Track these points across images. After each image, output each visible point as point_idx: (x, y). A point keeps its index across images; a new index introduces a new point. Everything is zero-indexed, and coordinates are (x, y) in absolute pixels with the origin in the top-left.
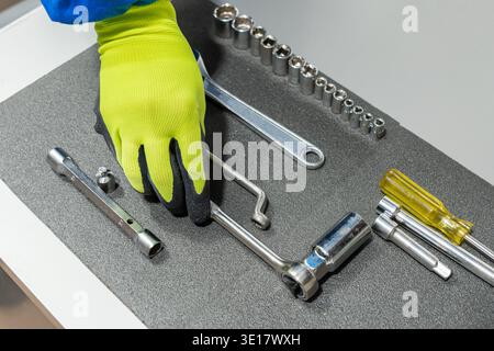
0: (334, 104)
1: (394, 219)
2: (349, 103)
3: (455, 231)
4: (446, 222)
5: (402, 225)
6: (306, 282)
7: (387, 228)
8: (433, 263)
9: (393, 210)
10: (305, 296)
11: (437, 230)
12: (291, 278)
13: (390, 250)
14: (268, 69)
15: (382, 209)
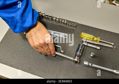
0: (65, 24)
1: (86, 42)
2: (68, 23)
3: (98, 40)
4: (95, 39)
5: (88, 43)
6: (78, 60)
7: (86, 44)
8: (96, 47)
9: (85, 40)
10: (79, 63)
11: (94, 41)
12: (75, 61)
13: (88, 48)
14: (48, 21)
15: (83, 41)
